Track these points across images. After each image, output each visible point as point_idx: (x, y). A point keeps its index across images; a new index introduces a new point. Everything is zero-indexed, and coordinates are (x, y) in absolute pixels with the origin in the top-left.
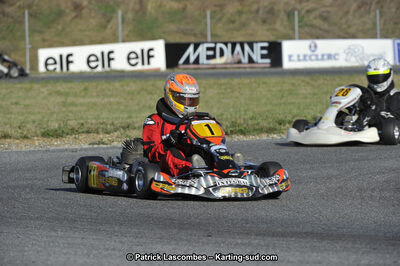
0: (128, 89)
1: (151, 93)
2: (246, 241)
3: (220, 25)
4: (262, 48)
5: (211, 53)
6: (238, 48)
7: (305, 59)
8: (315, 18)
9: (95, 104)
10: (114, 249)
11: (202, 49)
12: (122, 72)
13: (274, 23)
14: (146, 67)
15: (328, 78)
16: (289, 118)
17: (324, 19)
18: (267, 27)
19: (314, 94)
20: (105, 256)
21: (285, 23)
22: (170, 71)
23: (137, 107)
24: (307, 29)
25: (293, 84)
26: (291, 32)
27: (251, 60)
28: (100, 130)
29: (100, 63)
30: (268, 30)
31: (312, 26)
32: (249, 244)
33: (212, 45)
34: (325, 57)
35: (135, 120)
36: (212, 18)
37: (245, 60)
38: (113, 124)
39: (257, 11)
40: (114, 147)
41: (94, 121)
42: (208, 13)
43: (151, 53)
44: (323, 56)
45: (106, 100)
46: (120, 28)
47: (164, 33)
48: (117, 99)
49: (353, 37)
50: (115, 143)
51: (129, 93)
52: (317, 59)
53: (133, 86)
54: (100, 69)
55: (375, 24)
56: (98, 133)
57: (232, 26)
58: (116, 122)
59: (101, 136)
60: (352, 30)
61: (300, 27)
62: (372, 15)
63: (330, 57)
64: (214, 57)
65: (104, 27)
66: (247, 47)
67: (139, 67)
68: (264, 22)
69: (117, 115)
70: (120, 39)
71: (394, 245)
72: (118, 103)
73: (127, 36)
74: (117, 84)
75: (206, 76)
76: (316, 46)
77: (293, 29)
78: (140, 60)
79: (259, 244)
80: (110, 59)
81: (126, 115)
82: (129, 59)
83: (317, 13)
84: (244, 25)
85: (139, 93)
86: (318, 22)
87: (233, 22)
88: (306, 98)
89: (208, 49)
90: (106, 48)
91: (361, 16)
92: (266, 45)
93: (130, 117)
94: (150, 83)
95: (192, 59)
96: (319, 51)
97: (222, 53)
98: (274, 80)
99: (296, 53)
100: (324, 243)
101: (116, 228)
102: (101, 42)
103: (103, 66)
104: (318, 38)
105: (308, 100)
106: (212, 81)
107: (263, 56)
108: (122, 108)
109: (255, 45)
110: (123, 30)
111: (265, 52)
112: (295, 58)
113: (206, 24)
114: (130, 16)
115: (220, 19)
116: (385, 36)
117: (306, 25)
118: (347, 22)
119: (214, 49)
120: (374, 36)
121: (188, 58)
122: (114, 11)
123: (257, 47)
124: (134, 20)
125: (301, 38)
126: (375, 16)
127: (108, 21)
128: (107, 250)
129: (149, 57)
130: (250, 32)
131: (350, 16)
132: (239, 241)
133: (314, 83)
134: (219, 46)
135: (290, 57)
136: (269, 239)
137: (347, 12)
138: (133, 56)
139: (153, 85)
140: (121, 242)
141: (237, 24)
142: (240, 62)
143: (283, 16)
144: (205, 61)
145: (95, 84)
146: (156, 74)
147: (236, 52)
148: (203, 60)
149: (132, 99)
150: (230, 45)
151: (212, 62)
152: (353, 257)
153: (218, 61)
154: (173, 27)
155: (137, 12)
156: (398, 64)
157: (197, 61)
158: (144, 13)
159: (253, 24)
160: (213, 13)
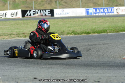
0: (11, 23)
1: (17, 24)
2: (45, 66)
3: (37, 5)
4: (49, 11)
5: (34, 13)
6: (42, 11)
7: (60, 14)
8: (63, 3)
9: (2, 28)
10: (8, 69)
11: (32, 12)
12: (9, 18)
13: (52, 4)
14: (16, 17)
15: (67, 19)
16: (56, 31)
17: (66, 3)
18: (50, 5)
19: (64, 24)
20: (6, 71)
21: (55, 4)
22: (23, 18)
23: (14, 28)
24: (61, 6)
25: (57, 21)
26: (56, 7)
27: (45, 15)
28: (4, 35)
29: (3, 16)
30: (50, 6)
31: (62, 5)
32: (46, 67)
33: (34, 11)
34: (66, 14)
35: (13, 32)
36: (34, 3)
37: (44, 15)
38: (7, 33)
39: (47, 1)
40: (8, 40)
41: (2, 33)
42: (33, 2)
43: (17, 13)
44: (65, 13)
45: (5, 26)
46: (9, 6)
47: (21, 7)
48: (8, 26)
49: (74, 8)
50: (8, 39)
51: (11, 24)
52: (64, 14)
53: (12, 22)
54: (3, 18)
55: (80, 4)
56: (3, 36)
57: (40, 5)
58: (8, 33)
59: (4, 37)
60: (73, 6)
61: (59, 5)
62: (79, 2)
63: (67, 13)
64: (35, 14)
65: (4, 6)
66: (44, 11)
67: (14, 17)
68: (49, 4)
69: (8, 31)
70: (9, 9)
71: (87, 67)
72: (8, 27)
73: (11, 8)
74: (8, 22)
75: (33, 19)
76: (63, 11)
77: (57, 6)
78: (14, 15)
79: (49, 67)
80: (6, 15)
81: (11, 31)
82: (11, 15)
83: (64, 1)
84: (43, 5)
85: (14, 24)
86: (64, 4)
87: (40, 4)
88: (61, 25)
89: (33, 12)
90: (5, 12)
91: (76, 2)
92: (50, 10)
93: (12, 31)
94: (17, 21)
95: (29, 15)
96: (64, 12)
97: (37, 13)
98: (52, 20)
99: (58, 12)
100: (67, 67)
101: (9, 63)
102: (3, 10)
103: (4, 17)
104: (64, 8)
105: (62, 26)
106: (35, 21)
107: (49, 14)
108: (9, 29)
109: (46, 11)
110: (9, 7)
111: (49, 12)
112: (58, 14)
113: (33, 5)
114: (11, 3)
115: (37, 3)
116: (83, 7)
117: (61, 5)
118: (72, 4)
119: (35, 12)
120: (80, 8)
121: (28, 14)
122: (7, 1)
123: (47, 11)
124: (12, 4)
125: (59, 8)
126: (80, 2)
127: (5, 4)
128: (6, 70)
129: (17, 14)
130: (45, 7)
131: (73, 2)
132: (43, 66)
133: (63, 21)
134: (36, 11)
135: (56, 14)
136: (52, 66)
137: (72, 1)
138: (12, 14)
139: (18, 22)
140: (10, 67)
141: (41, 4)
142: (42, 15)
143: (54, 2)
144: (33, 15)
145: (2, 22)
146: (19, 19)
147: (41, 12)
148: (32, 15)
149: (12, 26)
150: (39, 11)
151: (35, 15)
152: (75, 70)
153: (36, 15)
154: (23, 6)
155: (13, 2)
156: (86, 15)
157: (30, 15)
158: (15, 2)
159: (46, 4)
160: (35, 1)
